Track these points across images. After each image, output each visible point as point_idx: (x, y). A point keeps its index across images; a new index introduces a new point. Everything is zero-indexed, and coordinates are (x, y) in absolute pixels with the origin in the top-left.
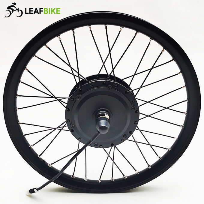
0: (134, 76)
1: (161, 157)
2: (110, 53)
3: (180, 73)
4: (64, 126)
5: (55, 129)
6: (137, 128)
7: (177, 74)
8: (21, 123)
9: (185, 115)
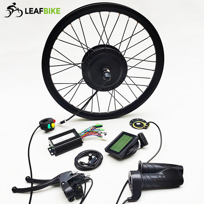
0: (121, 43)
1: (143, 92)
2: (104, 30)
3: (149, 37)
4: (82, 82)
5: (77, 84)
6: (127, 76)
7: (148, 38)
8: (55, 84)
9: (155, 63)
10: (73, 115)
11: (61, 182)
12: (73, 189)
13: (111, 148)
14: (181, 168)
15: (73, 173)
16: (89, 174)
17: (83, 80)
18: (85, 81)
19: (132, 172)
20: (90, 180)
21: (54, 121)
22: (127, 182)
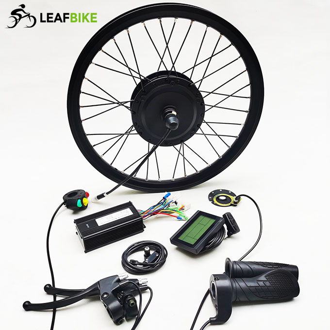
0: (194, 67)
1: (230, 146)
2: (167, 47)
3: (239, 57)
4: (131, 131)
5: (124, 135)
6: (203, 121)
7: (237, 59)
8: (88, 135)
9: (249, 100)
10: (118, 184)
11: (102, 294)
12: (121, 304)
13: (181, 238)
14: (294, 270)
15: (121, 278)
16: (146, 280)
17: (134, 128)
18: (136, 129)
19: (217, 277)
20: (148, 290)
21: (86, 195)
22: (208, 292)
